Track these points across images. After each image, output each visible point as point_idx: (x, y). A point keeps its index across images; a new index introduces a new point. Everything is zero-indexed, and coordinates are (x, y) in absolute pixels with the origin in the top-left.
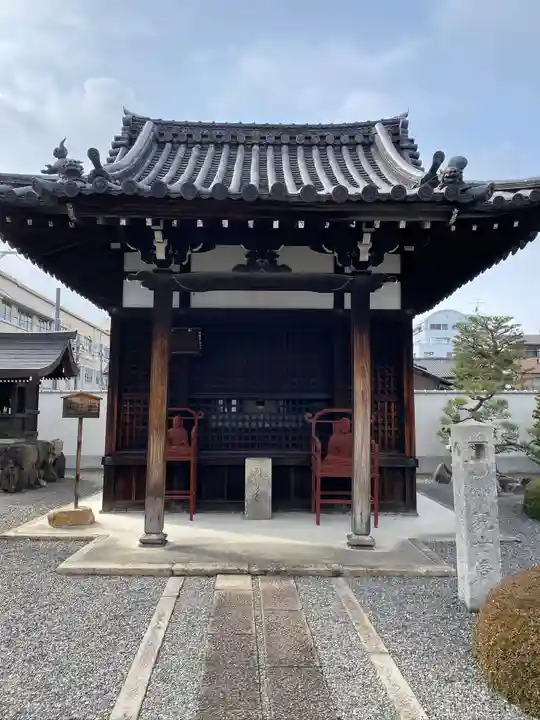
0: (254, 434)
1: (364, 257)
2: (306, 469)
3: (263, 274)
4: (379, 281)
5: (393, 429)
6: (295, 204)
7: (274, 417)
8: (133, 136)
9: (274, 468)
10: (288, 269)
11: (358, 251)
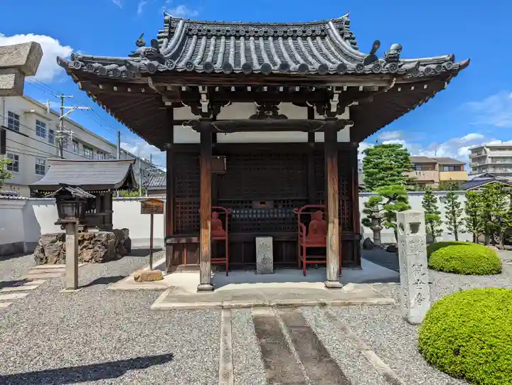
0: (259, 222)
1: (334, 109)
2: (294, 243)
3: (269, 121)
4: (342, 124)
5: (346, 216)
6: (294, 76)
7: (271, 211)
8: (172, 31)
9: (274, 242)
10: (286, 118)
11: (330, 105)
